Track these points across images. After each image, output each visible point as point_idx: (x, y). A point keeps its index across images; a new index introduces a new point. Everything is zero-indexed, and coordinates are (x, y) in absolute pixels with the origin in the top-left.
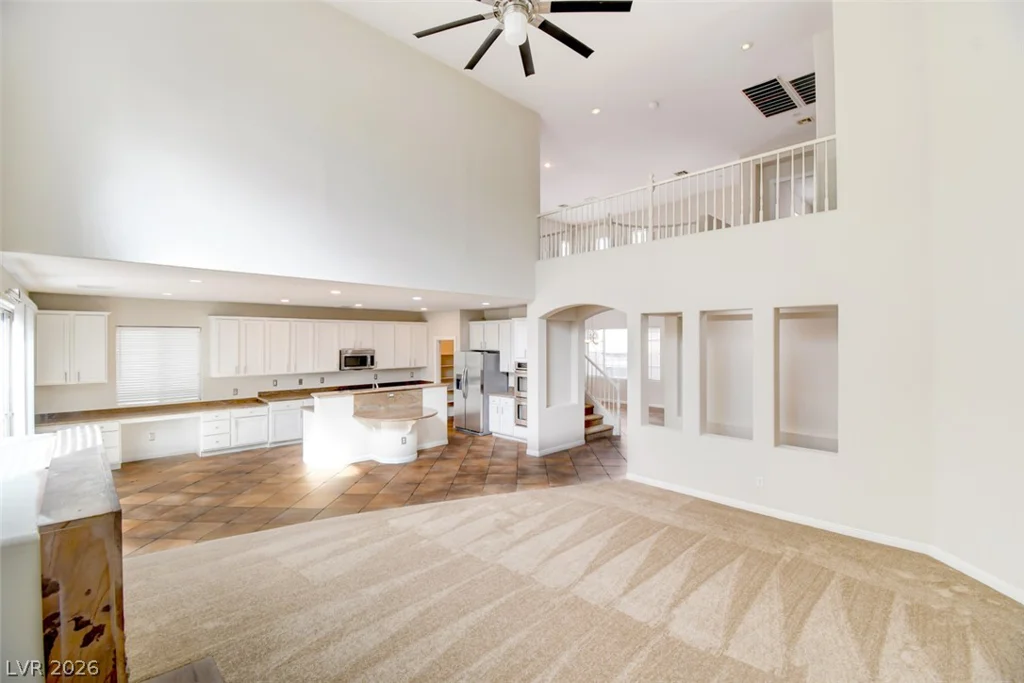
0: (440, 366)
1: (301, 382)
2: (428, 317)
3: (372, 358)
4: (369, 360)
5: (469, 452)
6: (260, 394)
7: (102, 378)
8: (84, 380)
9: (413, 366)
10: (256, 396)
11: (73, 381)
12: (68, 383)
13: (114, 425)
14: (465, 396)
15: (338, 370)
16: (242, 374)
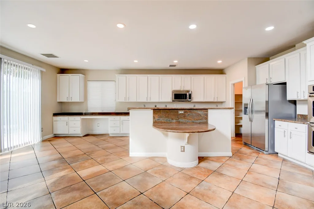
0: (234, 101)
2: (226, 71)
3: (190, 95)
4: (188, 96)
5: (249, 171)
8: (73, 101)
9: (216, 101)
11: (70, 101)
12: (68, 101)
13: (79, 118)
14: (251, 120)
16: (127, 101)
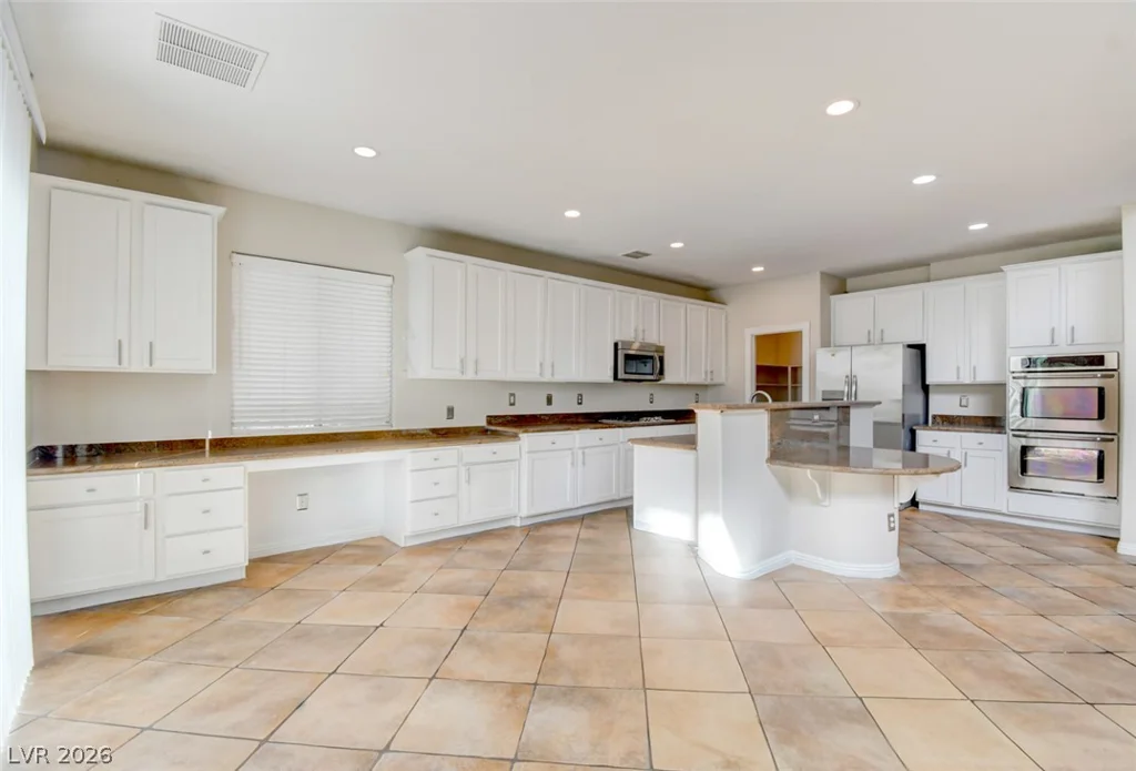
0: (755, 385)
1: (549, 401)
3: (661, 359)
4: (658, 364)
6: (491, 419)
7: (204, 362)
8: (160, 366)
9: (709, 381)
10: (483, 423)
11: (136, 364)
12: (126, 367)
13: (232, 473)
15: (612, 380)
16: (470, 375)
